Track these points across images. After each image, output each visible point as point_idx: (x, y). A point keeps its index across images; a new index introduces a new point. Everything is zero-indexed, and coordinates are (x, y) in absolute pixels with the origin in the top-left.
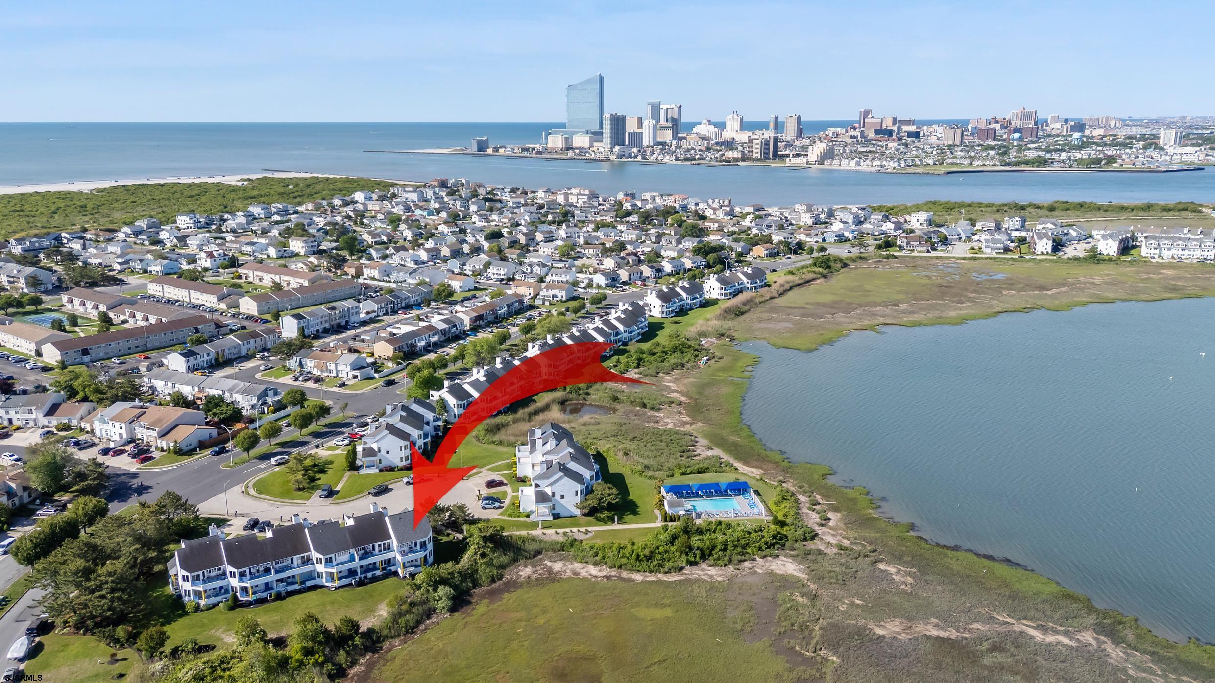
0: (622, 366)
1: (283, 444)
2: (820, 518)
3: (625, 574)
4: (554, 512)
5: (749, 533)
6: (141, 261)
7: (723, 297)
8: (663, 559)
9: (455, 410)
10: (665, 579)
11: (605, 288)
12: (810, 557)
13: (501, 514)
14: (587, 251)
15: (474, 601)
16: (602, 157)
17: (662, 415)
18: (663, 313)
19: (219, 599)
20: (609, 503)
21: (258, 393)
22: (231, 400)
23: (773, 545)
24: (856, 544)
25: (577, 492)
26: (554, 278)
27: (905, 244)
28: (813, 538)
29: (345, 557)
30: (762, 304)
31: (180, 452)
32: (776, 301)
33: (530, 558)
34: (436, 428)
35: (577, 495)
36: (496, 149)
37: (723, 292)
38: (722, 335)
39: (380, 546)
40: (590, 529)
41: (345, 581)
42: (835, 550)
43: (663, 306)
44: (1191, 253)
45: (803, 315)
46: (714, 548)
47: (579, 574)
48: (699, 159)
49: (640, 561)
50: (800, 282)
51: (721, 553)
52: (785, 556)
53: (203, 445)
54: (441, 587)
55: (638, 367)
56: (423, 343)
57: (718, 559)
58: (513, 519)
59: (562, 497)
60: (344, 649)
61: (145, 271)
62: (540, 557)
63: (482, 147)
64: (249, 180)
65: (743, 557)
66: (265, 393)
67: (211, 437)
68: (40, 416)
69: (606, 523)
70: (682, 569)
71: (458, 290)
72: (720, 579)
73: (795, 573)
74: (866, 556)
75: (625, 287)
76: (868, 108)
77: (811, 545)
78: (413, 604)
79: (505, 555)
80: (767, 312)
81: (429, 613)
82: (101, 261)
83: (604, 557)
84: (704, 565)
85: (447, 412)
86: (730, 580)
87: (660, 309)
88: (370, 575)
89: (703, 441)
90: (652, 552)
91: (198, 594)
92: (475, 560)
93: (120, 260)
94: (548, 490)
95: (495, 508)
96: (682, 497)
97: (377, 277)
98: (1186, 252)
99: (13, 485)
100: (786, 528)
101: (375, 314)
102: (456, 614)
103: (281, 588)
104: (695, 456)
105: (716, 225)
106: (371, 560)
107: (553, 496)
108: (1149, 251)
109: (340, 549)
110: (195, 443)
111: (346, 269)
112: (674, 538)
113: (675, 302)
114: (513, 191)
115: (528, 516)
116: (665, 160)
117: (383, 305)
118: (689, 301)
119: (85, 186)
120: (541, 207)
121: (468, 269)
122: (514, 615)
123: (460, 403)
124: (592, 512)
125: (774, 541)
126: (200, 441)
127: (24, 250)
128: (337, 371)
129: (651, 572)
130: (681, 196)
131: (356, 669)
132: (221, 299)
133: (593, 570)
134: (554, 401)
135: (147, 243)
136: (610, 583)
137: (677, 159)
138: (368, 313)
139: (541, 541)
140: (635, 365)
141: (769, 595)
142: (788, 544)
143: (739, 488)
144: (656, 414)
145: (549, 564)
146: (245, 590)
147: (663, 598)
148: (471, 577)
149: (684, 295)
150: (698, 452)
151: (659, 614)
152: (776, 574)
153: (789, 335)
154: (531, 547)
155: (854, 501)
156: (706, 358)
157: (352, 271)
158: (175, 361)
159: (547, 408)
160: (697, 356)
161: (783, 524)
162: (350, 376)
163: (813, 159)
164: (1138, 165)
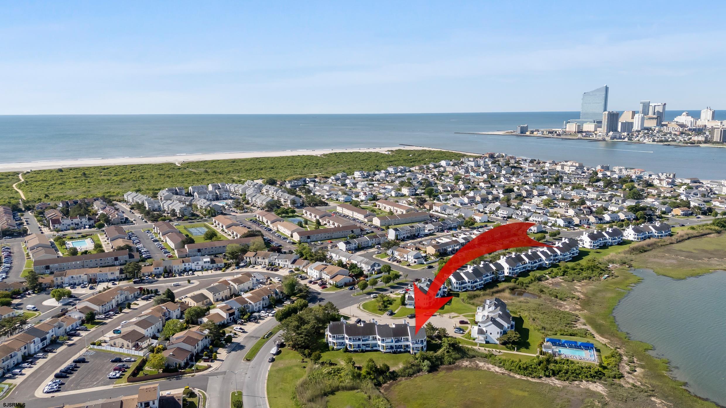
0: (553, 274)
1: (377, 289)
2: (630, 369)
3: (512, 374)
4: (486, 340)
5: (582, 368)
6: (336, 195)
7: (636, 240)
8: (532, 371)
9: (455, 285)
10: (531, 380)
11: (563, 227)
12: (613, 386)
13: (462, 336)
14: (560, 204)
15: (439, 370)
16: (600, 138)
17: (565, 303)
18: (591, 246)
19: (341, 347)
20: (514, 341)
21: (372, 264)
22: (361, 266)
23: (595, 376)
24: (644, 385)
25: (498, 332)
26: (534, 219)
28: (620, 378)
29: (390, 340)
30: (663, 247)
31: (337, 286)
32: (673, 245)
33: (470, 358)
34: (444, 292)
35: (498, 334)
36: (532, 132)
37: (636, 237)
38: (625, 263)
39: (404, 338)
40: (501, 351)
41: (388, 350)
42: (629, 386)
43: (591, 242)
45: (687, 257)
46: (560, 371)
47: (490, 369)
48: (671, 141)
49: (521, 369)
50: (697, 235)
51: (563, 374)
52: (599, 383)
53: (346, 285)
54: (426, 361)
55: (563, 275)
56: (451, 249)
57: (562, 377)
58: (467, 340)
59: (491, 334)
60: (382, 376)
61: (337, 200)
62: (475, 358)
63: (523, 131)
64: (392, 151)
65: (575, 379)
66: (374, 265)
67: (350, 282)
68: (290, 263)
69: (511, 350)
70: (541, 377)
71: (479, 221)
72: (559, 386)
73: (601, 392)
74: (646, 392)
75: (575, 228)
77: (617, 381)
78: (413, 365)
79: (458, 354)
80: (663, 252)
81: (420, 370)
82: (320, 193)
83: (504, 365)
84: (553, 378)
85: (451, 285)
86: (564, 387)
87: (589, 244)
88: (399, 350)
89: (582, 320)
90: (527, 367)
91: (334, 343)
92: (444, 354)
93: (328, 194)
94: (484, 329)
95: (460, 333)
96: (556, 345)
97: (439, 211)
99: (278, 291)
100: (606, 370)
101: (433, 231)
102: (430, 374)
103: (364, 348)
104: (574, 327)
105: (656, 191)
106: (400, 344)
107: (487, 332)
109: (388, 336)
110: (343, 283)
111: (425, 205)
112: (540, 363)
113: (600, 240)
114: (532, 161)
115: (474, 340)
116: (645, 141)
117: (437, 227)
118: (610, 241)
119: (318, 152)
120: (545, 173)
121: (487, 210)
122: (455, 379)
123: (457, 282)
124: (504, 343)
125: (595, 374)
126: (345, 283)
127: (291, 186)
128: (408, 258)
129: (525, 375)
130: (640, 170)
131: (385, 385)
132: (366, 217)
133: (497, 369)
134: (508, 287)
135: (340, 185)
136: (503, 376)
137: (654, 141)
138: (429, 230)
139: (477, 352)
140: (562, 274)
141: (581, 398)
142: (604, 378)
143: (588, 347)
144: (562, 302)
145: (478, 362)
146: (350, 345)
147: (526, 388)
148: (440, 360)
149: (607, 237)
150: (577, 325)
151: (521, 393)
152: (590, 390)
153: (671, 268)
154: (471, 353)
155: (657, 365)
156: (606, 276)
157: (428, 207)
158: (342, 246)
159: (503, 290)
160: (601, 274)
161: (605, 368)
162: (413, 262)
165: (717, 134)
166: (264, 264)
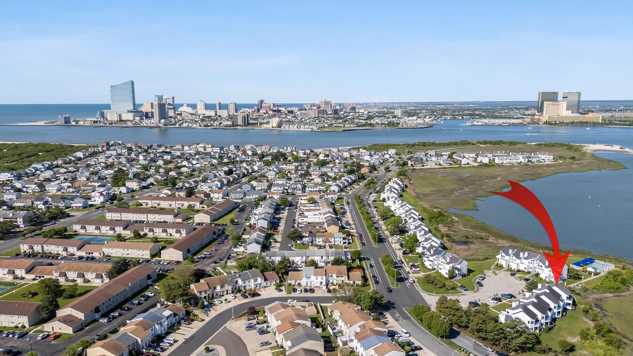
16: (154, 125)
27: (413, 164)
36: (77, 122)
40: (581, 282)
44: (513, 161)
61: (68, 207)
66: (345, 254)
68: (263, 281)
76: (262, 99)
98: (511, 161)
108: (499, 161)
111: (197, 195)
116: (193, 126)
128: (335, 241)
129: (624, 292)
146: (547, 324)
156: (454, 217)
162: (342, 243)
163: (275, 125)
164: (409, 125)
165: (240, 119)
166: (227, 294)
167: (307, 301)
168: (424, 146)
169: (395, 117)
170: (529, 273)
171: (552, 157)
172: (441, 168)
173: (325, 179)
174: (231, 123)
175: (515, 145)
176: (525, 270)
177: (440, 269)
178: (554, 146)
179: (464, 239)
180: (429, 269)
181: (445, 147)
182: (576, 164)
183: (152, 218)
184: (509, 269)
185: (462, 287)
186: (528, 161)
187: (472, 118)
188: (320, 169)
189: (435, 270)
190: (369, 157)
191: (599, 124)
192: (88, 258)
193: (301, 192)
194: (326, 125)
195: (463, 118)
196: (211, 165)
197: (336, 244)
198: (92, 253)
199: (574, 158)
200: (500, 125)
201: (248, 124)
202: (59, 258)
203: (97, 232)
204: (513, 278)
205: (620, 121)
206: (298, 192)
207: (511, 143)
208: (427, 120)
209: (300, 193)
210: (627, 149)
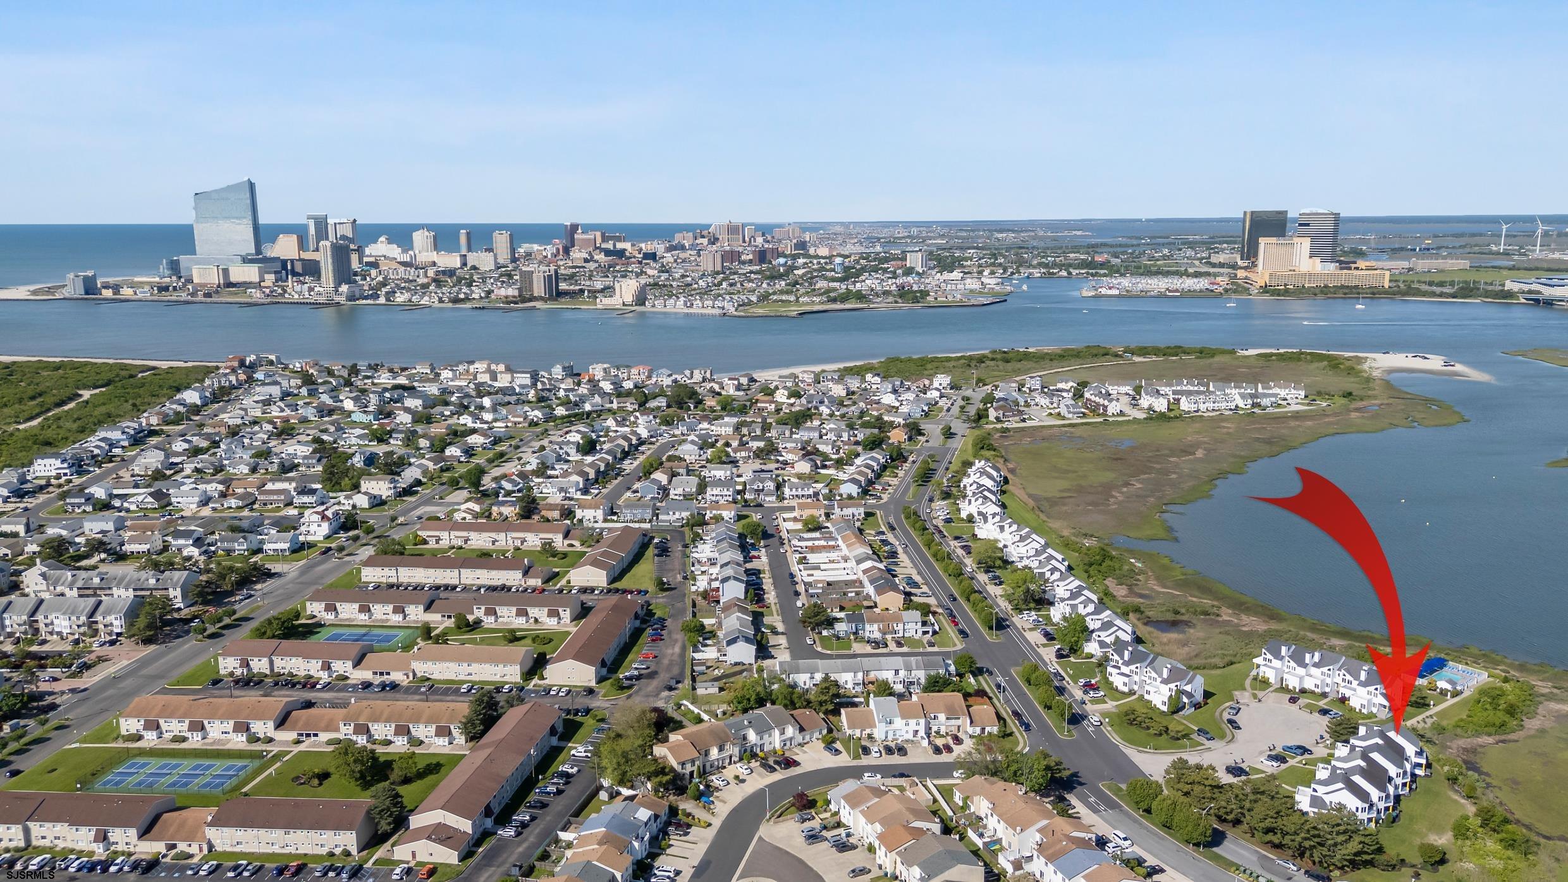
6: (245, 538)
16: (322, 300)
21: (942, 665)
27: (1001, 415)
36: (116, 288)
40: (1428, 714)
42: (1556, 690)
52: (1544, 701)
61: (257, 552)
65: (1532, 708)
66: (946, 664)
84: (1526, 720)
98: (1216, 405)
108: (1190, 406)
128: (904, 631)
137: (441, 300)
145: (1451, 744)
146: (1389, 809)
156: (1133, 561)
162: (920, 633)
163: (629, 299)
164: (950, 298)
165: (539, 282)
166: (730, 763)
167: (902, 775)
168: (1008, 361)
169: (909, 271)
170: (1324, 695)
171: (1303, 393)
172: (1064, 426)
173: (819, 462)
174: (516, 293)
175: (1213, 356)
176: (1317, 690)
177: (1148, 692)
178: (1299, 360)
179: (1170, 617)
180: (1123, 693)
181: (1055, 363)
182: (1357, 410)
183: (472, 577)
184: (1282, 688)
185: (1200, 731)
186: (1254, 405)
187: (1092, 275)
188: (792, 433)
189: (1135, 694)
190: (893, 396)
191: (1386, 293)
192: (383, 686)
193: (774, 498)
194: (754, 299)
195: (1070, 273)
196: (530, 425)
197: (906, 635)
198: (388, 674)
199: (1350, 394)
200: (1161, 296)
201: (560, 294)
202: (318, 686)
203: (363, 618)
204: (1294, 707)
205: (1431, 284)
206: (767, 499)
207: (1202, 352)
208: (991, 282)
209: (772, 502)
210: (1459, 368)
